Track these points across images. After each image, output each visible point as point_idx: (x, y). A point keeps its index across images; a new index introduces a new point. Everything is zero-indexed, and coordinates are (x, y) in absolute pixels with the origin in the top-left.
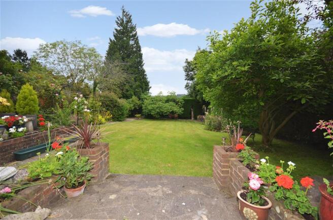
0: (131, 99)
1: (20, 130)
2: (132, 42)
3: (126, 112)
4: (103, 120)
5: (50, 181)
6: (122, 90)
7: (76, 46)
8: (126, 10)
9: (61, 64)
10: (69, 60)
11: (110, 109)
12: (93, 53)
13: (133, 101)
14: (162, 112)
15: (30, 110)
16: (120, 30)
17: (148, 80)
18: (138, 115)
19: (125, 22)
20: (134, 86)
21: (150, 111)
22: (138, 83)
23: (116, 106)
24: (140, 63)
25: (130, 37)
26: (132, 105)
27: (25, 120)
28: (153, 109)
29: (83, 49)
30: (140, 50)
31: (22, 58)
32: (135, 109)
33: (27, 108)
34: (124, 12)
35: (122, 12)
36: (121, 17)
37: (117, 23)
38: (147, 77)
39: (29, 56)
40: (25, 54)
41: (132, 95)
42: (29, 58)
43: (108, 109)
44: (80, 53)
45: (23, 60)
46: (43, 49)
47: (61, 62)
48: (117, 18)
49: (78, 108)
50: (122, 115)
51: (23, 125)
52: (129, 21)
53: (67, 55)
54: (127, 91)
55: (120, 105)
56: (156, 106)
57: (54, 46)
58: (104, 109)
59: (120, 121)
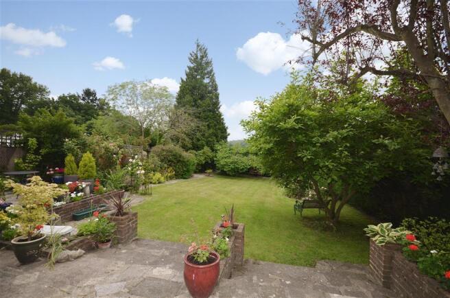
0: (202, 151)
1: (79, 195)
2: (206, 81)
3: (193, 168)
4: (162, 179)
5: (89, 237)
6: (192, 139)
7: (146, 85)
8: (201, 43)
9: (129, 106)
10: (138, 102)
11: (173, 164)
12: (163, 93)
13: (204, 153)
14: (237, 168)
15: (89, 176)
16: (193, 68)
17: (226, 125)
18: (209, 171)
19: (199, 57)
20: (206, 135)
21: (223, 166)
22: (211, 131)
23: (180, 161)
24: (216, 105)
25: (206, 74)
26: (202, 158)
27: (84, 186)
28: (227, 164)
29: (154, 88)
30: (216, 90)
31: (91, 98)
32: (207, 162)
33: (86, 175)
34: (198, 46)
35: (196, 46)
36: (195, 52)
37: (190, 59)
38: (224, 122)
39: (98, 96)
40: (94, 94)
41: (203, 146)
42: (98, 98)
43: (170, 165)
44: (150, 94)
45: (92, 101)
46: (111, 91)
47: (130, 104)
48: (191, 54)
49: (132, 170)
50: (188, 171)
51: (82, 190)
52: (205, 55)
53: (136, 96)
54: (198, 140)
55: (186, 160)
56: (231, 160)
57: (123, 86)
58: (166, 165)
59: (185, 178)
